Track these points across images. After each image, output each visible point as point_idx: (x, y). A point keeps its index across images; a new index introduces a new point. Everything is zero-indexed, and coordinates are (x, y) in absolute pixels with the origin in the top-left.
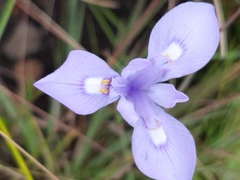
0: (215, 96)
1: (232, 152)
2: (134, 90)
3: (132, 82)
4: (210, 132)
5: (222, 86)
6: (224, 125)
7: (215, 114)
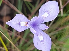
0: (60, 26)
1: (65, 42)
2: (34, 25)
3: (34, 23)
4: (58, 37)
5: (62, 24)
6: (62, 35)
7: (60, 32)
